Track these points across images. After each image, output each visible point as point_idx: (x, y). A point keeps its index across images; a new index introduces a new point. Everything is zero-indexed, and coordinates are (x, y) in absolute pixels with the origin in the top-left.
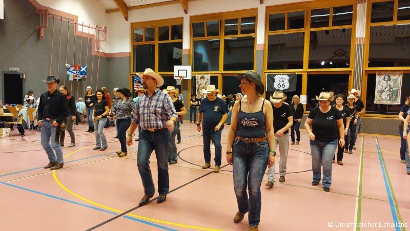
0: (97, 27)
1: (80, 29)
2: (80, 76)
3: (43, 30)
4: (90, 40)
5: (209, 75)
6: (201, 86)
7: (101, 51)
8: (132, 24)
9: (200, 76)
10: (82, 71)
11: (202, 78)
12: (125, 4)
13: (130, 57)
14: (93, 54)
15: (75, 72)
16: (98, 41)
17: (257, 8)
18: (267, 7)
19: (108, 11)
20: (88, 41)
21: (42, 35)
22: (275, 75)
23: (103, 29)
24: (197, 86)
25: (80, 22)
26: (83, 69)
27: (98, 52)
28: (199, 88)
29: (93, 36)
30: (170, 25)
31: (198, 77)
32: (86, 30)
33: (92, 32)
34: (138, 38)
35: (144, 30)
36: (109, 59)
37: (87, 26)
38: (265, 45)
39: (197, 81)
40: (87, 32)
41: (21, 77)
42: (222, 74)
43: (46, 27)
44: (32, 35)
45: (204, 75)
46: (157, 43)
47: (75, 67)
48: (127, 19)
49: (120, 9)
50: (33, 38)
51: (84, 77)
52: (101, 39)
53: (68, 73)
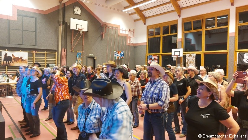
0: (129, 30)
1: (121, 32)
2: (121, 57)
3: (104, 34)
5: (195, 54)
6: (189, 61)
7: (131, 42)
8: (148, 26)
9: (189, 54)
10: (121, 54)
11: (190, 56)
12: (144, 16)
13: (146, 45)
14: (127, 44)
15: (118, 55)
16: (130, 37)
17: (229, 9)
18: (237, 8)
19: (135, 21)
21: (104, 37)
22: (244, 53)
23: (133, 31)
24: (187, 61)
25: (121, 28)
26: (122, 53)
27: (130, 43)
28: (188, 62)
29: (128, 35)
30: (170, 25)
31: (187, 55)
32: (124, 32)
33: (127, 33)
34: (151, 34)
35: (154, 29)
36: (135, 47)
37: (124, 30)
38: (235, 33)
39: (186, 58)
41: (94, 59)
42: (204, 53)
43: (105, 33)
44: (99, 37)
45: (192, 54)
46: (162, 36)
47: (118, 52)
48: (145, 24)
49: (141, 19)
50: (100, 39)
51: (122, 57)
52: (131, 36)
53: (115, 55)
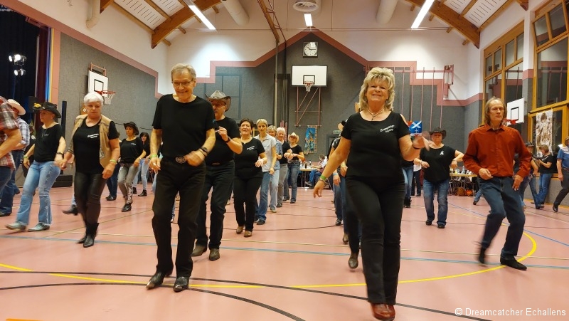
0: (445, 68)
1: (419, 76)
4: (435, 87)
5: (551, 111)
8: (484, 51)
9: (540, 114)
11: (544, 117)
12: (474, 26)
14: (440, 104)
16: (445, 86)
19: (466, 42)
20: (432, 89)
24: (538, 134)
25: (419, 68)
26: (416, 125)
27: (447, 100)
28: (540, 137)
29: (441, 80)
30: (515, 37)
31: (539, 117)
35: (493, 55)
36: (465, 108)
39: (537, 126)
40: (432, 78)
42: (567, 105)
45: (546, 112)
46: (503, 70)
48: (478, 46)
